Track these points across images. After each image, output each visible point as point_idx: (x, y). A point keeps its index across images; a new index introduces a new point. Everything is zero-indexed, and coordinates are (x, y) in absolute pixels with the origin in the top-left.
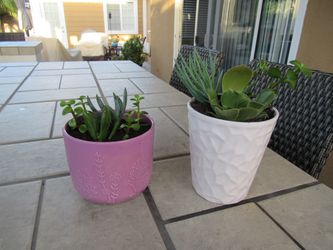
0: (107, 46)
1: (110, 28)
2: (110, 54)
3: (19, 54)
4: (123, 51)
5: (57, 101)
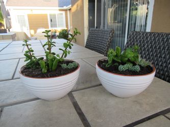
1: (52, 27)
3: (3, 39)
5: (20, 59)
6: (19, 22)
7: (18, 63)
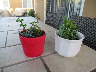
0: (23, 12)
1: (24, 7)
2: (24, 15)
4: (29, 14)
5: (8, 31)
6: (4, 4)
7: (7, 35)
